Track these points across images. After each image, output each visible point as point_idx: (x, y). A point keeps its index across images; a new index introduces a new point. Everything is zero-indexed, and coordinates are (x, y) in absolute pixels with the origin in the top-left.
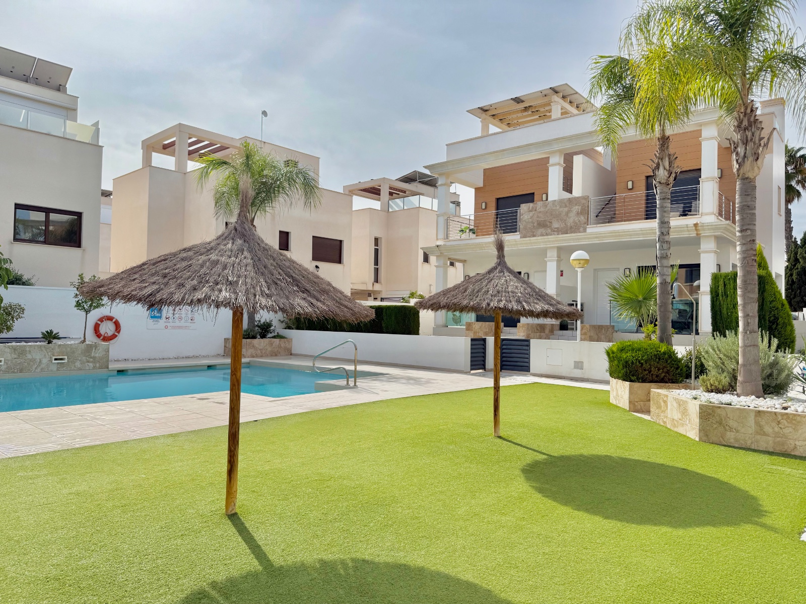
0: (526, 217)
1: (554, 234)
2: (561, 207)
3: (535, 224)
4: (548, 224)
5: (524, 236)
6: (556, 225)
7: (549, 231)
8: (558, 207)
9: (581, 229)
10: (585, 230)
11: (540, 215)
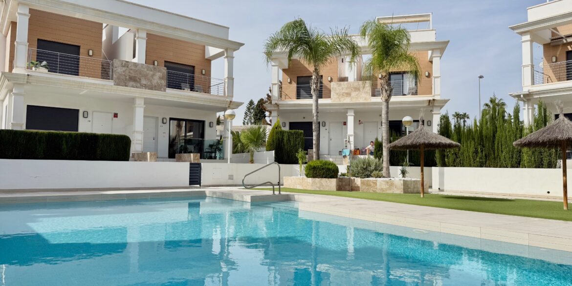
0: (119, 69)
1: (142, 88)
2: (148, 70)
3: (127, 77)
4: (138, 80)
5: (118, 85)
6: (144, 82)
7: (139, 85)
8: (145, 70)
9: (162, 89)
10: (165, 90)
11: (131, 71)
